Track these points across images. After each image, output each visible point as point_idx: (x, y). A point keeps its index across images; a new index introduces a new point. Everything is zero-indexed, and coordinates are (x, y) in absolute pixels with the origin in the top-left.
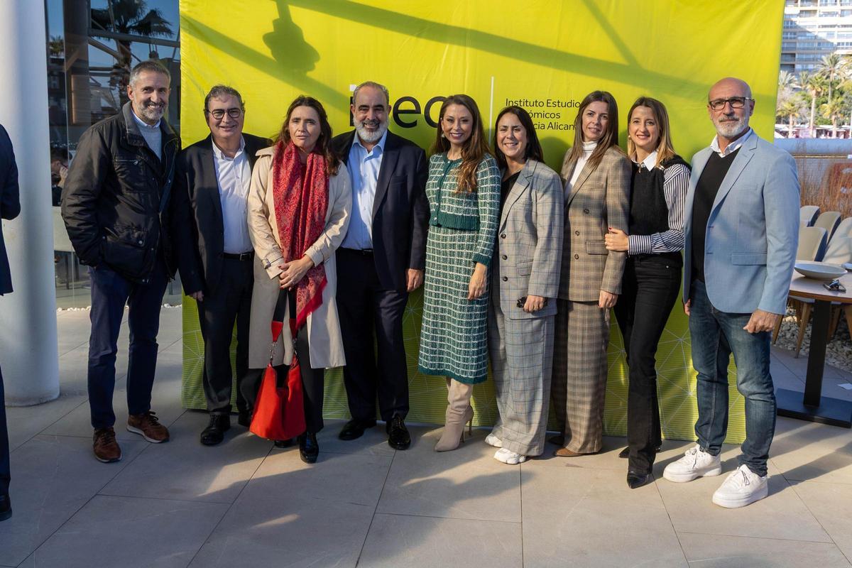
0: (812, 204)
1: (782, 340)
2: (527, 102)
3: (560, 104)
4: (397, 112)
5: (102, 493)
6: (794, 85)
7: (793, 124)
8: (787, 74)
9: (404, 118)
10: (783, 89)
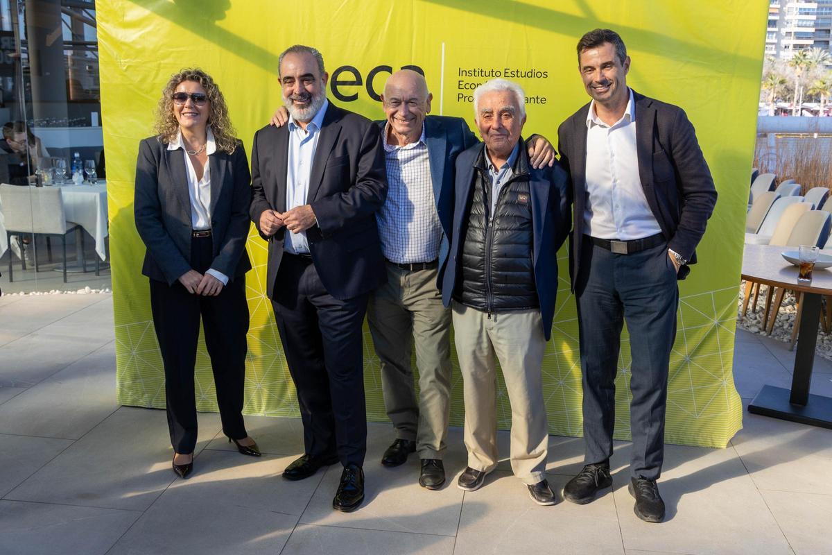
0: (821, 186)
1: (778, 331)
2: (481, 71)
3: (519, 74)
4: (335, 84)
5: (7, 498)
6: (827, 63)
7: (825, 102)
8: (821, 52)
9: (342, 90)
10: (816, 67)
